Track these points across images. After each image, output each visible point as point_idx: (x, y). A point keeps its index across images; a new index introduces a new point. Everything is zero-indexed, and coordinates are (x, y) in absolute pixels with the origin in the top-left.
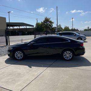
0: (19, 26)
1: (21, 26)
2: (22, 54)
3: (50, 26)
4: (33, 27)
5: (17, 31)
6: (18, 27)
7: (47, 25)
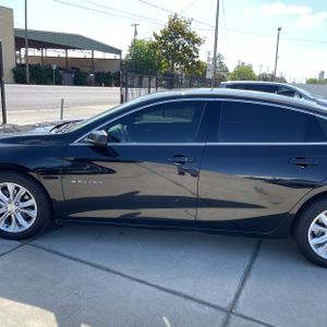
0: (66, 48)
1: (74, 48)
2: (33, 202)
3: (189, 52)
4: (118, 57)
5: (54, 67)
6: (60, 53)
7: (177, 48)
